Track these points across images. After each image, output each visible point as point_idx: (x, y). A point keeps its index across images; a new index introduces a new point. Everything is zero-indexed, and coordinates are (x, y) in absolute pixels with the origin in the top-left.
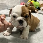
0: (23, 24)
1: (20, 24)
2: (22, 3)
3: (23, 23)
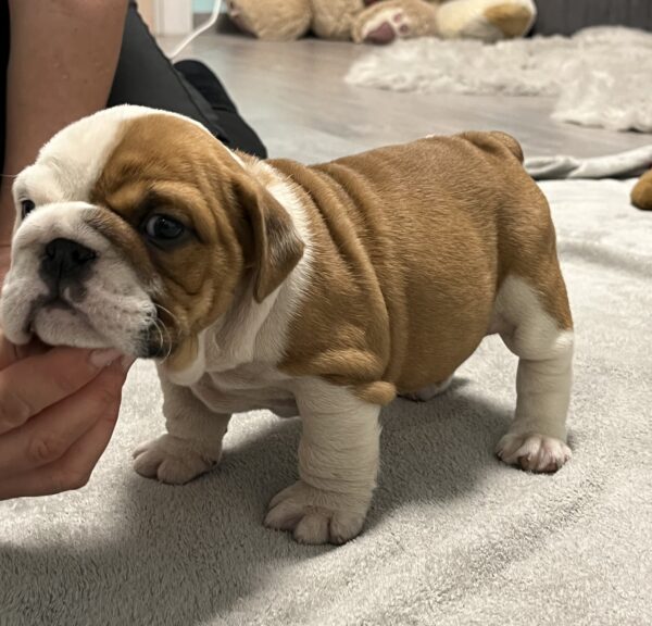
1: (43, 289)
3: (89, 284)
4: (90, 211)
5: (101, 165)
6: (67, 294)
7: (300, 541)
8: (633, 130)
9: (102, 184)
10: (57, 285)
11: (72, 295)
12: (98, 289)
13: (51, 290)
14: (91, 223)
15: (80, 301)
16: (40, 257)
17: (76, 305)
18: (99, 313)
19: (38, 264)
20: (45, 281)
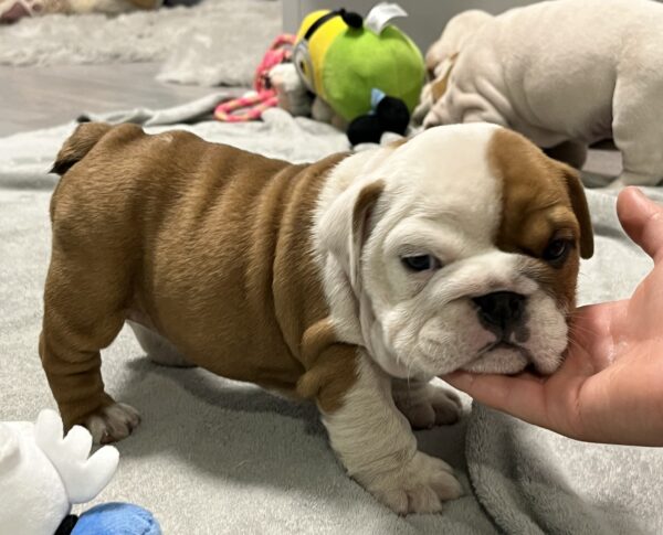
1: (491, 337)
6: (513, 338)
8: (223, 85)
10: (503, 331)
13: (498, 337)
15: (525, 341)
17: (520, 345)
19: (474, 314)
20: (492, 331)
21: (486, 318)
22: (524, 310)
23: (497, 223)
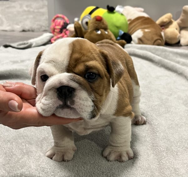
0: (73, 102)
2: (58, 17)
3: (75, 99)
4: (71, 76)
5: (68, 60)
6: (69, 103)
7: (124, 161)
8: (24, 31)
9: (70, 66)
10: (65, 100)
11: (70, 103)
12: (78, 100)
13: (63, 103)
14: (73, 80)
15: (73, 105)
16: (56, 92)
17: (72, 106)
18: (80, 108)
19: (56, 94)
20: (61, 100)
21: (59, 96)
22: (73, 93)
23: (67, 64)
